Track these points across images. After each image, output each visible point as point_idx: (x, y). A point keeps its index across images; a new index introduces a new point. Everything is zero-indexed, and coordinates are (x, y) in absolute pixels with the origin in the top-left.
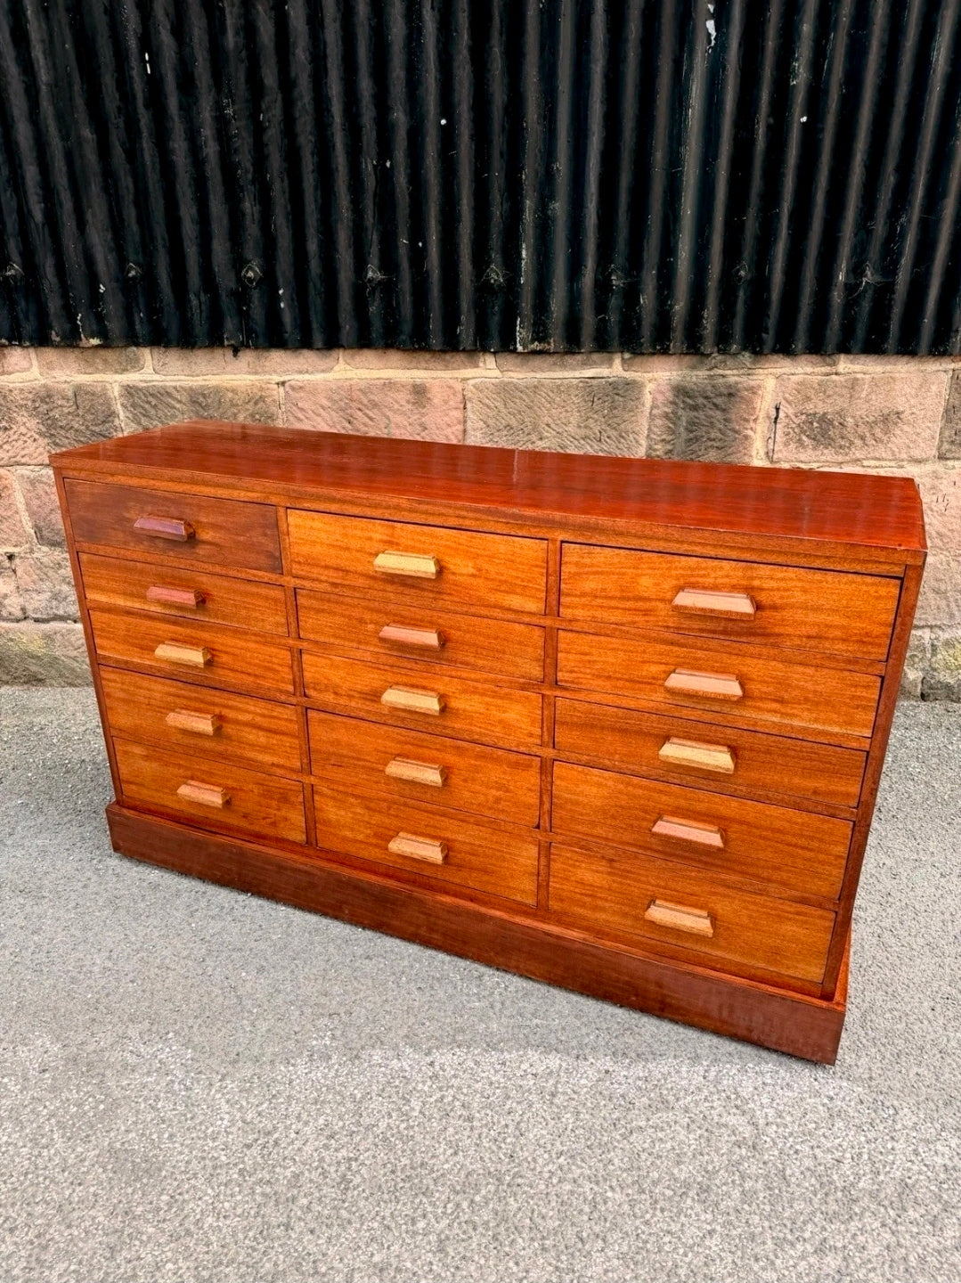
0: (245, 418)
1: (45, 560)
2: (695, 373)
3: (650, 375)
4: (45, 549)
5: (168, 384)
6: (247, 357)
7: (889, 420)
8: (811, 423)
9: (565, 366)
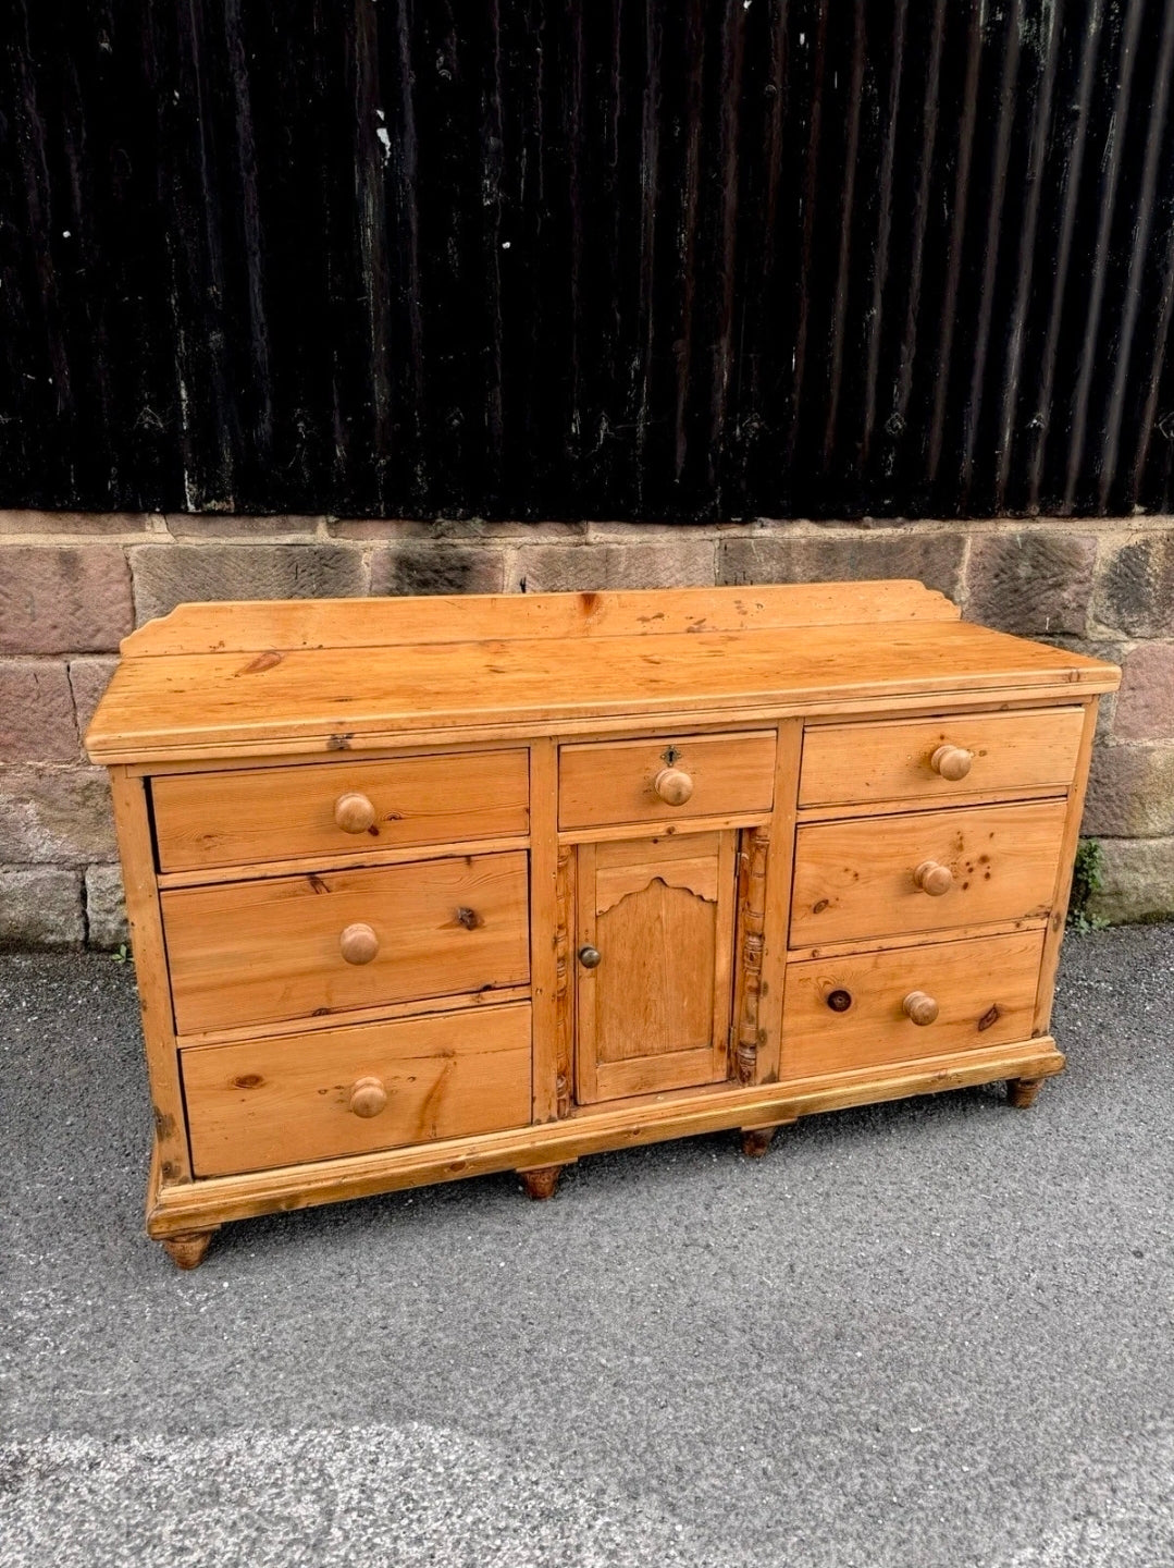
2: (418, 541)
3: (365, 543)
9: (257, 531)
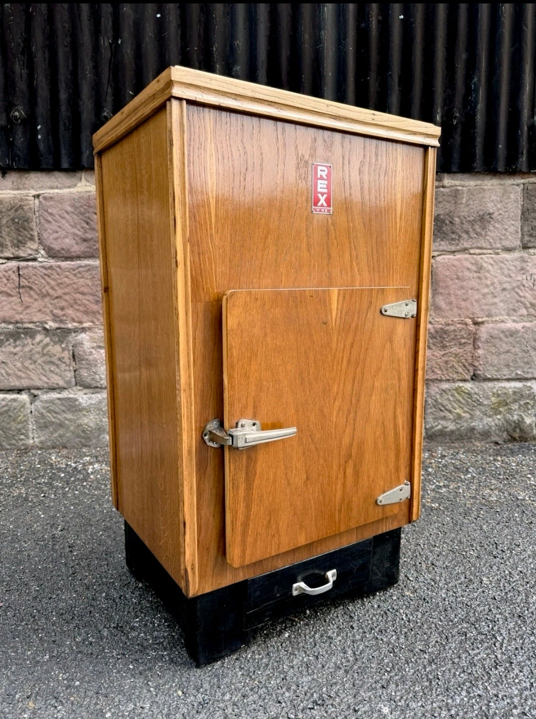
0: (7, 221)
6: (12, 178)
7: (484, 219)
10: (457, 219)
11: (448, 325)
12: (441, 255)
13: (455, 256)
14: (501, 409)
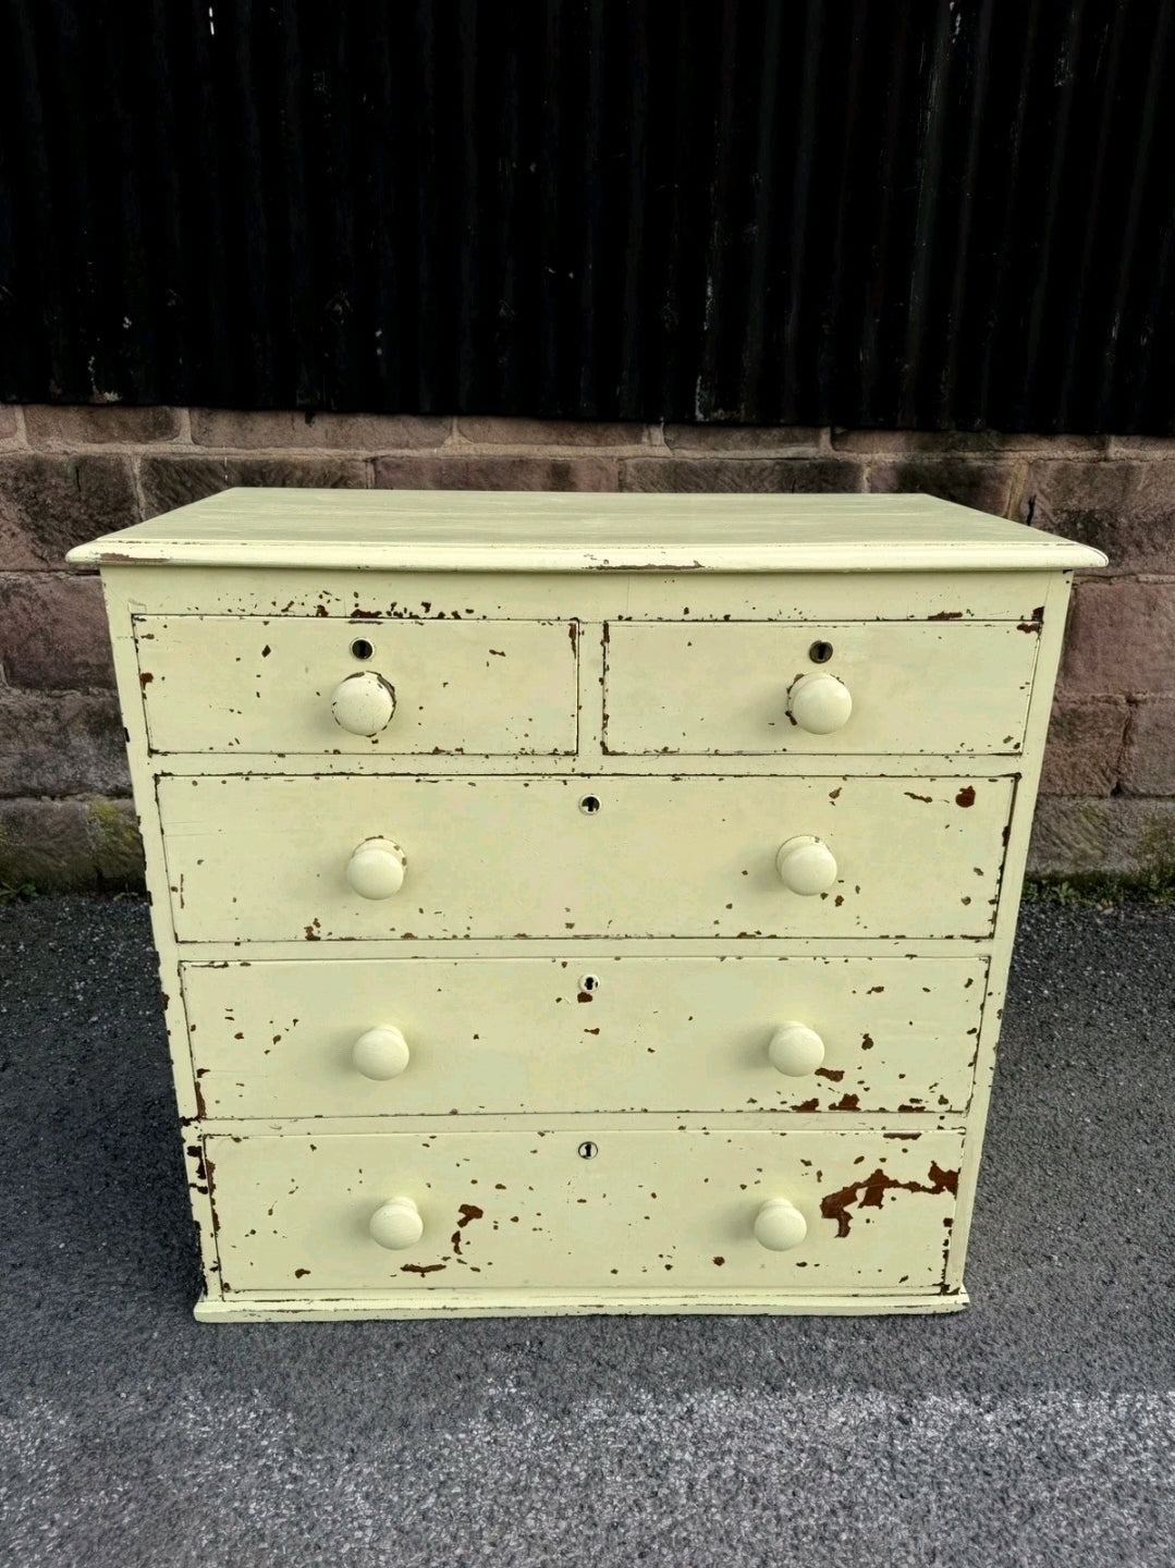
1: (15, 707)
2: (927, 455)
3: (868, 457)
4: (16, 692)
5: (211, 458)
6: (323, 425)
8: (1075, 524)
9: (757, 443)
10: (1123, 520)
11: (1085, 703)
12: (1087, 582)
13: (1110, 584)
14: (1155, 844)
